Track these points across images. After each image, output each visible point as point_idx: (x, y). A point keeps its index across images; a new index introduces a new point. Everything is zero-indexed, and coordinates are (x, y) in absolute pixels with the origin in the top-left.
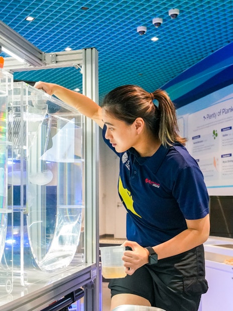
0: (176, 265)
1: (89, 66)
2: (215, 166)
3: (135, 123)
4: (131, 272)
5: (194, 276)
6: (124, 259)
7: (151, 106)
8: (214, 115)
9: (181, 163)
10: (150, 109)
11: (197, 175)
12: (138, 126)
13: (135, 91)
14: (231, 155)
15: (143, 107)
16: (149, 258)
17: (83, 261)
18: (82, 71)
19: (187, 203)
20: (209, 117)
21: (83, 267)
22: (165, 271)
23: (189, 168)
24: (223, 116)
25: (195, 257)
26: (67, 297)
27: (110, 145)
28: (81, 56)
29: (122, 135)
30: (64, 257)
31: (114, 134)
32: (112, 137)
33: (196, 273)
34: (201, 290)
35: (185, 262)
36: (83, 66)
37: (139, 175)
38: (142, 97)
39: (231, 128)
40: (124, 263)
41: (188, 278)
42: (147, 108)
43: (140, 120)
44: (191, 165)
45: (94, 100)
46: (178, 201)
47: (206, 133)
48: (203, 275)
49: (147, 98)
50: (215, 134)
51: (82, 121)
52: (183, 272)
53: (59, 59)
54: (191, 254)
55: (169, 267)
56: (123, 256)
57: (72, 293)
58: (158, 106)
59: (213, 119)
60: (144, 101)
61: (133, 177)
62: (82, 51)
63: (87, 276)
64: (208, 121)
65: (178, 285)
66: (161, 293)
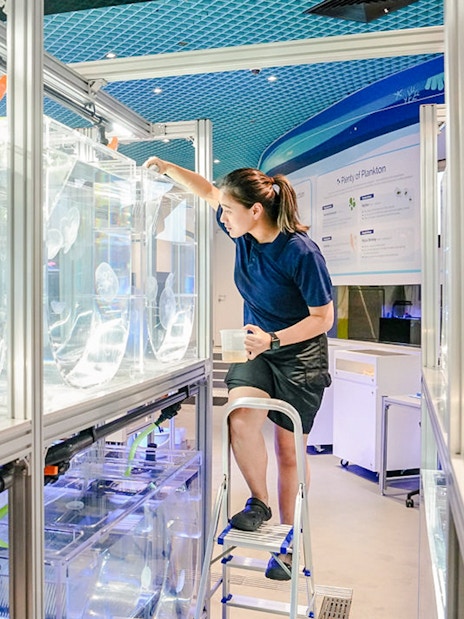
0: (298, 356)
1: (202, 139)
2: (352, 246)
3: (253, 208)
4: (253, 357)
5: (317, 368)
6: (245, 343)
7: (271, 191)
8: (350, 178)
9: (302, 249)
10: (270, 194)
11: (319, 261)
12: (255, 212)
13: (254, 174)
14: (372, 231)
15: (262, 192)
16: (272, 343)
17: (196, 356)
18: (195, 145)
19: (309, 291)
20: (345, 180)
21: (196, 361)
22: (286, 363)
23: (311, 254)
24: (363, 179)
25: (318, 348)
26: (181, 391)
27: (225, 229)
28: (194, 128)
29: (239, 220)
30: (177, 349)
31: (231, 218)
32: (228, 221)
33: (319, 365)
34: (324, 383)
35: (308, 353)
36: (196, 139)
37: (258, 262)
38: (261, 182)
39: (372, 196)
40: (245, 346)
41: (310, 370)
42: (267, 193)
43: (258, 206)
44: (313, 250)
45: (208, 179)
46: (300, 288)
47: (340, 201)
48: (326, 368)
49: (267, 183)
50: (352, 203)
51: (195, 201)
52: (305, 363)
53: (168, 130)
54: (313, 344)
55: (292, 359)
56: (245, 340)
57: (186, 387)
58: (278, 192)
59: (349, 183)
60: (263, 186)
61: (251, 265)
62: (194, 122)
63: (201, 371)
64: (343, 185)
65: (300, 378)
66: (282, 386)
